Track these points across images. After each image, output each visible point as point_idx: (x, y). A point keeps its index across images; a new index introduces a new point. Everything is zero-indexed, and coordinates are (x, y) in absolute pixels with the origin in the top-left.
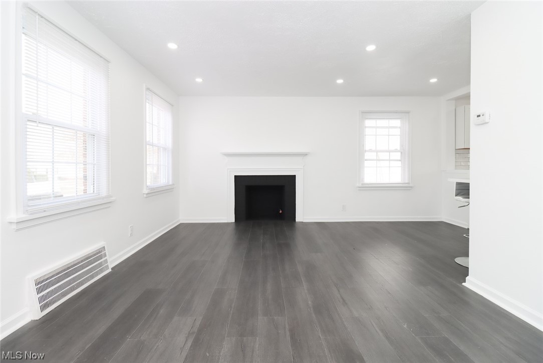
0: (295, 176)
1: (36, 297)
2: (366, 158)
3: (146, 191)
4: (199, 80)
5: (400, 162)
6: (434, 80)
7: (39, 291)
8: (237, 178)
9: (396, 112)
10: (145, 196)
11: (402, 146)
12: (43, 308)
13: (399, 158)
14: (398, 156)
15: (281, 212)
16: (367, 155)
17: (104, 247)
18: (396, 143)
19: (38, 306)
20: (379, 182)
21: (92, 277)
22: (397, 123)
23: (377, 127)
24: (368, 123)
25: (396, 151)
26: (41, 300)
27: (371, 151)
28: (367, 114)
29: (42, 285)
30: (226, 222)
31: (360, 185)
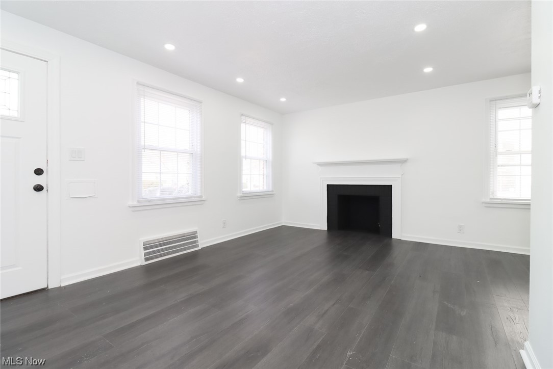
0: (391, 185)
1: (143, 252)
2: (499, 163)
3: (239, 194)
4: (283, 100)
7: (145, 249)
8: (330, 187)
10: (239, 198)
12: (146, 260)
15: (379, 225)
16: (502, 159)
17: (197, 232)
19: (143, 258)
21: (185, 249)
26: (146, 254)
27: (508, 152)
29: (147, 246)
30: (319, 228)
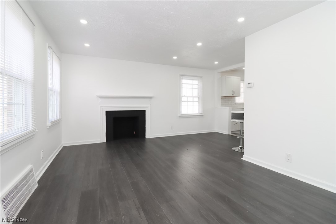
0: (145, 110)
1: (4, 213)
2: (182, 100)
5: (198, 103)
6: (216, 63)
7: (5, 208)
8: (108, 113)
9: (197, 76)
10: (48, 127)
11: (198, 94)
13: (197, 100)
14: (196, 99)
15: (135, 133)
16: (183, 99)
18: (196, 93)
20: (189, 113)
21: (30, 192)
22: (196, 82)
23: (187, 84)
24: (184, 81)
25: (196, 97)
26: (7, 214)
27: (184, 96)
28: (183, 76)
29: (5, 203)
30: (100, 142)
31: (180, 115)
